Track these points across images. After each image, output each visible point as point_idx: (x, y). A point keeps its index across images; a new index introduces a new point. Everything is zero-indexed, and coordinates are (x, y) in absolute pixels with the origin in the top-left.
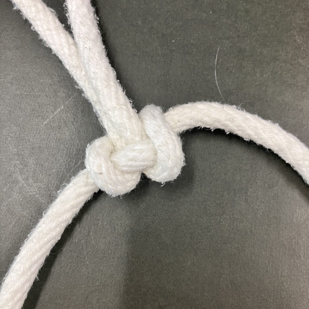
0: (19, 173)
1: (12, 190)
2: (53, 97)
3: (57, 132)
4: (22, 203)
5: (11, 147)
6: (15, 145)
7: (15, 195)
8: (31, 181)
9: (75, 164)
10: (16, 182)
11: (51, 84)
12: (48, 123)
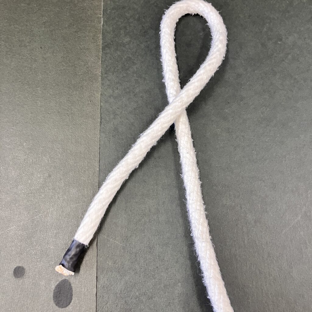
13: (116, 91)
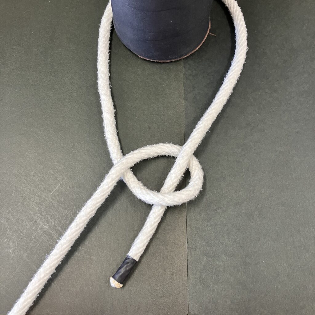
0: (40, 219)
1: (37, 229)
2: (55, 180)
3: (57, 198)
4: (42, 234)
5: (35, 208)
6: (37, 206)
7: (39, 230)
8: (46, 223)
9: (67, 213)
10: (39, 224)
11: (53, 174)
12: (53, 194)
13: (194, 72)
